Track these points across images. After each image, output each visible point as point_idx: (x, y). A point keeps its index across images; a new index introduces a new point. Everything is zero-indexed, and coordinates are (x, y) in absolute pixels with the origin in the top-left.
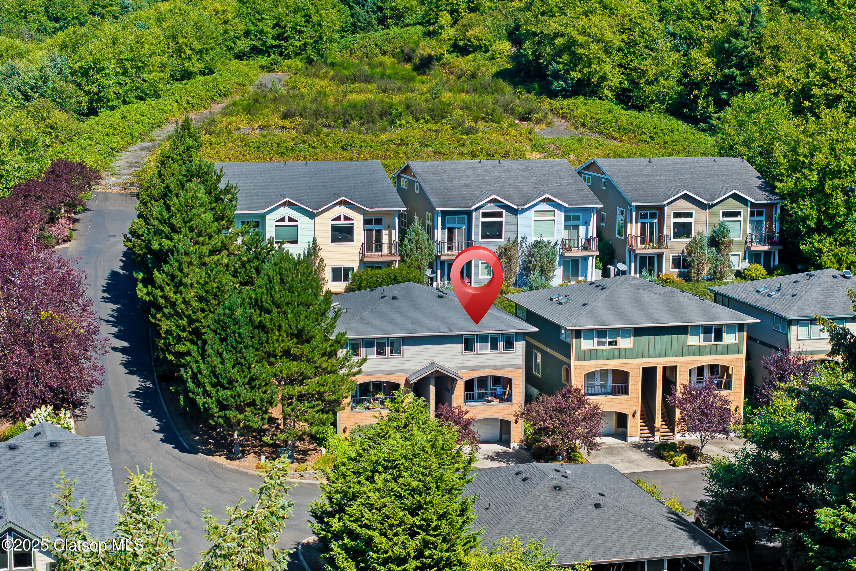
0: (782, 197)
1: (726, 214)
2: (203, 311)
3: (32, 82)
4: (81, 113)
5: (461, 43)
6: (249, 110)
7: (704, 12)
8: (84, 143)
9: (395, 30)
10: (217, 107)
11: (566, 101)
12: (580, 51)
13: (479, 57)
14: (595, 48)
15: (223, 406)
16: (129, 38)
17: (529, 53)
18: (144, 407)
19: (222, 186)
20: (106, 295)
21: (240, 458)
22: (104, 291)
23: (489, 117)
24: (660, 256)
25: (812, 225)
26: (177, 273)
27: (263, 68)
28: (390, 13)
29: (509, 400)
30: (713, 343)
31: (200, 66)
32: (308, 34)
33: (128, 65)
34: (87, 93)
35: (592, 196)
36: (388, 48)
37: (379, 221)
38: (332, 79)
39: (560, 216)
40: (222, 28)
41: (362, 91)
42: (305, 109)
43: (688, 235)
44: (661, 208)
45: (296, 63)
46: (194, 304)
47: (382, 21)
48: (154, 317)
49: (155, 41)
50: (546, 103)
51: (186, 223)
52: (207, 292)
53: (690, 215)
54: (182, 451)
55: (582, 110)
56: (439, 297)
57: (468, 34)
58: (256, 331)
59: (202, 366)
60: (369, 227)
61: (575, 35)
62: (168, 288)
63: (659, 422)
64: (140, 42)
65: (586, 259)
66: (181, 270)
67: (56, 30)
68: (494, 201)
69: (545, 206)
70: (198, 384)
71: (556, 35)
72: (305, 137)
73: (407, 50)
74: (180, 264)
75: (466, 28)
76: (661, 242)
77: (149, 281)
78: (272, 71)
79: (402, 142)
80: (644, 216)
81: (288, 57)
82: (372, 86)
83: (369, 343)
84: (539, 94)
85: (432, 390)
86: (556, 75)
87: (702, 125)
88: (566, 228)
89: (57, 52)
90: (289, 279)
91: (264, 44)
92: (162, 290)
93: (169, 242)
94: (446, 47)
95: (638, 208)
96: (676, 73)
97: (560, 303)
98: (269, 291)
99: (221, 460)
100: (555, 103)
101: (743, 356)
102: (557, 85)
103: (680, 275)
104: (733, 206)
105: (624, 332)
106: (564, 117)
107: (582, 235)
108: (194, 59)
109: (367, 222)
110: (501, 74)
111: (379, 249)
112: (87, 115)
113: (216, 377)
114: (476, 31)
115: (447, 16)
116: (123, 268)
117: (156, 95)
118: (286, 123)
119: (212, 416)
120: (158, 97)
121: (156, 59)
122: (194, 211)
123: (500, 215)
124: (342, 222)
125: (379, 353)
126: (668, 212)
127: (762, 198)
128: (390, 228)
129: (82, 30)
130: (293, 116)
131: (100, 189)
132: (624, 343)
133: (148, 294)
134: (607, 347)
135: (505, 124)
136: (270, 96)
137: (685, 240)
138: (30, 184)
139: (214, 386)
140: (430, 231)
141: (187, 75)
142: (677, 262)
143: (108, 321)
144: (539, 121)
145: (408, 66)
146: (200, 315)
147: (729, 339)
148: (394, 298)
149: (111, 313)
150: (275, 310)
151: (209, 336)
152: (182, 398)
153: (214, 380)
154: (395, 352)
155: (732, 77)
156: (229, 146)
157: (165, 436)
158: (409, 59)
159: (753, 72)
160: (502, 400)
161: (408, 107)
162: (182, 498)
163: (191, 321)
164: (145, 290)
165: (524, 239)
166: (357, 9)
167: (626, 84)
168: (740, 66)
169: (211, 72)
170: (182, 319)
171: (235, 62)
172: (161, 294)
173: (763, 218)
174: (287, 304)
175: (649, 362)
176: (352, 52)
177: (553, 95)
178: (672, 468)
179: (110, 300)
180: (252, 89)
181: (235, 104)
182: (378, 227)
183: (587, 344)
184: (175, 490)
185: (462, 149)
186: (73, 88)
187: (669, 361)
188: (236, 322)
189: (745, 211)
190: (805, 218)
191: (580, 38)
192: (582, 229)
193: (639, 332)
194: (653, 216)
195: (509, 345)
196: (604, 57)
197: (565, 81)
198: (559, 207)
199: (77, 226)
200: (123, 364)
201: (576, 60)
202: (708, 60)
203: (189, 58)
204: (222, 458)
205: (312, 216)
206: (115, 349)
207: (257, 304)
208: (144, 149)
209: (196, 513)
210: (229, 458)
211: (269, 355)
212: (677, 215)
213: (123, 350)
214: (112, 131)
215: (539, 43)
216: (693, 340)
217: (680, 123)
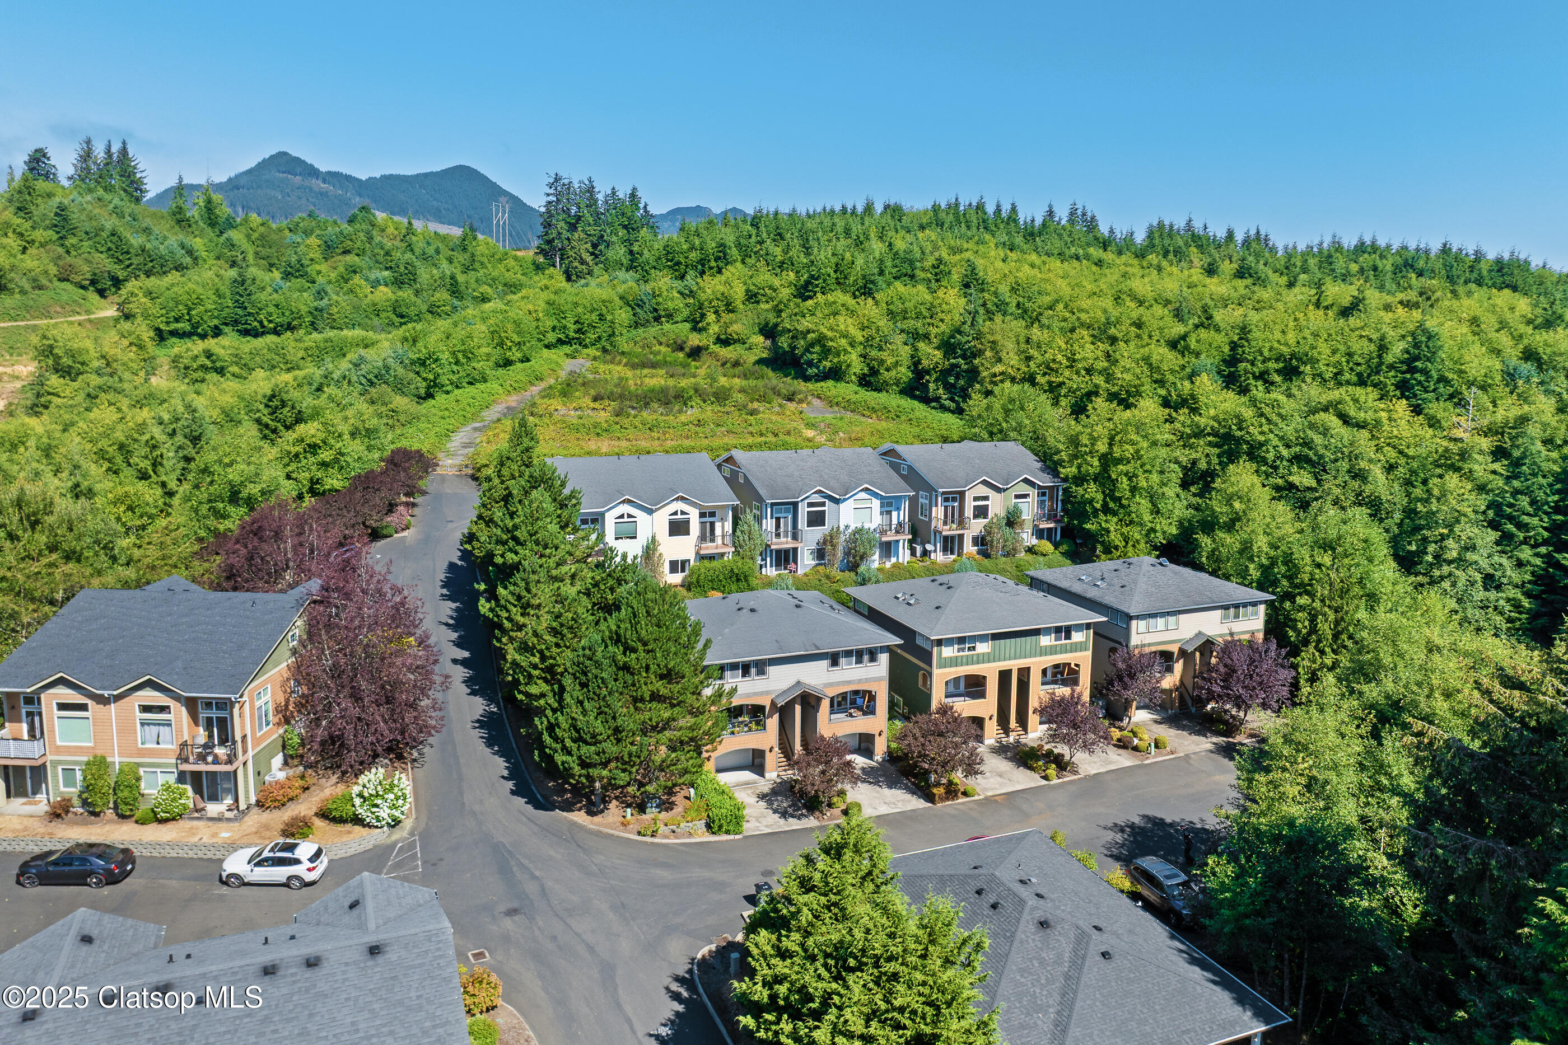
0: (1065, 480)
1: (1017, 497)
2: (557, 645)
3: (376, 371)
4: (419, 397)
5: (723, 337)
6: (564, 394)
7: (926, 313)
8: (422, 426)
9: (667, 326)
10: (535, 390)
11: (819, 384)
12: (831, 344)
13: (738, 347)
14: (843, 342)
15: (584, 764)
16: (460, 333)
17: (785, 345)
18: (490, 743)
19: (566, 492)
20: (445, 591)
21: (602, 811)
22: (443, 587)
23: (763, 398)
24: (961, 537)
25: (1098, 506)
26: (524, 593)
27: (567, 355)
28: (663, 313)
29: (873, 712)
30: (1064, 642)
31: (519, 355)
32: (602, 329)
33: (460, 356)
34: (425, 379)
35: (903, 484)
36: (663, 340)
37: (712, 514)
38: (625, 365)
39: (876, 503)
40: (535, 324)
41: (652, 377)
42: (612, 393)
43: (985, 517)
44: (962, 494)
45: (592, 351)
46: (547, 637)
47: (657, 319)
48: (499, 640)
49: (482, 335)
50: (801, 385)
51: (531, 535)
52: (562, 625)
53: (986, 498)
54: (536, 808)
55: (834, 392)
56: (798, 606)
57: (729, 331)
58: (621, 673)
59: (560, 718)
60: (704, 520)
61: (825, 331)
62: (514, 610)
63: (1013, 723)
64: (470, 337)
65: (898, 541)
66: (529, 591)
67: (401, 324)
68: (819, 492)
69: (863, 495)
70: (556, 739)
71: (809, 332)
72: (617, 419)
73: (679, 342)
74: (527, 584)
75: (727, 325)
76: (962, 523)
77: (491, 595)
78: (574, 358)
79: (699, 423)
80: (946, 500)
81: (586, 346)
82: (662, 372)
83: (734, 667)
84: (795, 378)
85: (798, 708)
86: (810, 363)
87: (933, 404)
88: (882, 513)
89: (399, 344)
90: (656, 612)
91: (567, 336)
92: (508, 611)
93: (513, 556)
94: (711, 340)
95: (944, 493)
96: (906, 361)
97: (909, 604)
98: (634, 626)
99: (579, 817)
100: (810, 386)
101: (1089, 653)
102: (811, 371)
103: (979, 552)
104: (1025, 489)
105: (983, 638)
106: (819, 397)
107: (895, 521)
108: (514, 349)
109: (702, 515)
110: (760, 362)
111: (713, 540)
112: (424, 399)
113: (578, 731)
114: (736, 328)
115: (713, 316)
116: (461, 559)
117: (485, 380)
118: (597, 405)
119: (573, 776)
120: (486, 381)
121: (484, 350)
122: (540, 523)
123: (823, 504)
124: (679, 516)
125: (743, 676)
126: (969, 497)
127: (1046, 481)
128: (723, 520)
129: (419, 327)
130: (602, 399)
131: (439, 471)
132: (983, 648)
133: (491, 610)
134: (967, 653)
135: (775, 404)
136: (580, 381)
137: (982, 522)
138: (370, 475)
139: (574, 741)
140: (759, 520)
141: (508, 363)
142: (976, 541)
143: (447, 624)
144: (801, 401)
145: (681, 355)
146: (554, 649)
147: (1077, 637)
148: (752, 610)
149: (450, 613)
150: (641, 648)
151: (568, 681)
152: (536, 752)
153: (575, 735)
154: (761, 672)
155: (957, 366)
156: (552, 427)
157: (515, 785)
158: (681, 348)
159: (976, 362)
160: (865, 714)
161: (696, 391)
162: (543, 892)
163: (543, 658)
164: (488, 605)
165: (847, 527)
166: (638, 310)
167: (866, 370)
168: (964, 357)
169: (528, 360)
170: (533, 655)
171: (545, 350)
172: (506, 615)
173: (1046, 498)
174: (655, 640)
175: (1004, 665)
176: (635, 343)
177: (807, 379)
178: (1044, 782)
179: (450, 598)
180: (563, 375)
181: (550, 387)
182: (712, 519)
183: (948, 652)
184: (534, 877)
185: (751, 429)
186: (412, 375)
187: (1023, 663)
188: (598, 665)
189: (1033, 493)
190: (1091, 501)
191: (830, 334)
192: (894, 514)
193: (995, 637)
194: (954, 499)
195: (873, 658)
196: (849, 349)
197: (818, 368)
198: (876, 495)
199: (416, 511)
200: (464, 682)
201: (826, 352)
202: (936, 352)
203: (510, 349)
204: (582, 813)
205: (650, 512)
206: (455, 661)
207: (617, 639)
208: (475, 429)
209: (561, 919)
210: (591, 813)
211: (635, 700)
212: (976, 499)
213: (464, 663)
214: (447, 413)
215: (793, 337)
216: (1046, 641)
217: (916, 403)
